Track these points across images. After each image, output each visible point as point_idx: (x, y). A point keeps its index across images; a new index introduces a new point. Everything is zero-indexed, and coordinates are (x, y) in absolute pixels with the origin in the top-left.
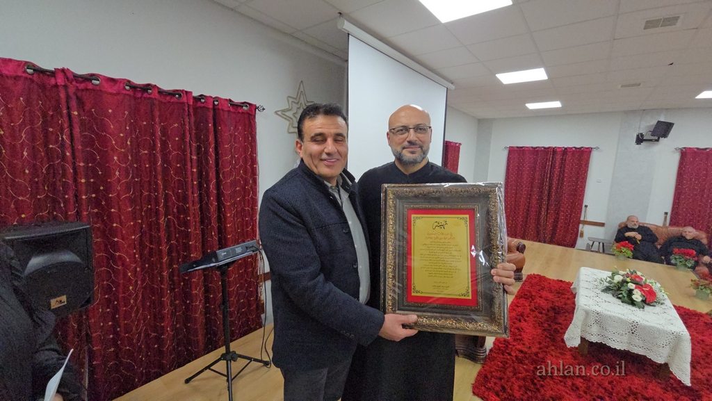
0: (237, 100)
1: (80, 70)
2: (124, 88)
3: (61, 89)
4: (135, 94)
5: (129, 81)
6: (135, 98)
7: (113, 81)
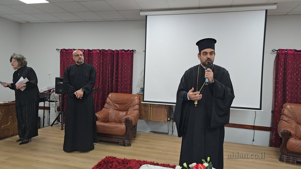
0: (126, 49)
1: (91, 49)
2: (97, 52)
3: (86, 54)
4: (100, 52)
5: (99, 50)
6: (100, 53)
7: (95, 50)
